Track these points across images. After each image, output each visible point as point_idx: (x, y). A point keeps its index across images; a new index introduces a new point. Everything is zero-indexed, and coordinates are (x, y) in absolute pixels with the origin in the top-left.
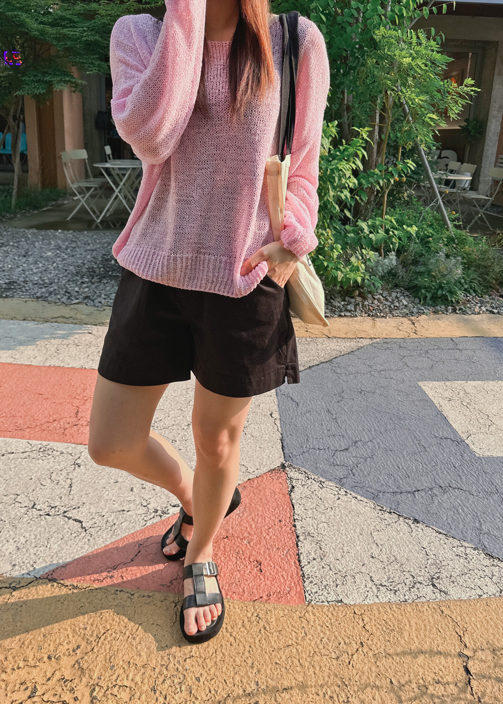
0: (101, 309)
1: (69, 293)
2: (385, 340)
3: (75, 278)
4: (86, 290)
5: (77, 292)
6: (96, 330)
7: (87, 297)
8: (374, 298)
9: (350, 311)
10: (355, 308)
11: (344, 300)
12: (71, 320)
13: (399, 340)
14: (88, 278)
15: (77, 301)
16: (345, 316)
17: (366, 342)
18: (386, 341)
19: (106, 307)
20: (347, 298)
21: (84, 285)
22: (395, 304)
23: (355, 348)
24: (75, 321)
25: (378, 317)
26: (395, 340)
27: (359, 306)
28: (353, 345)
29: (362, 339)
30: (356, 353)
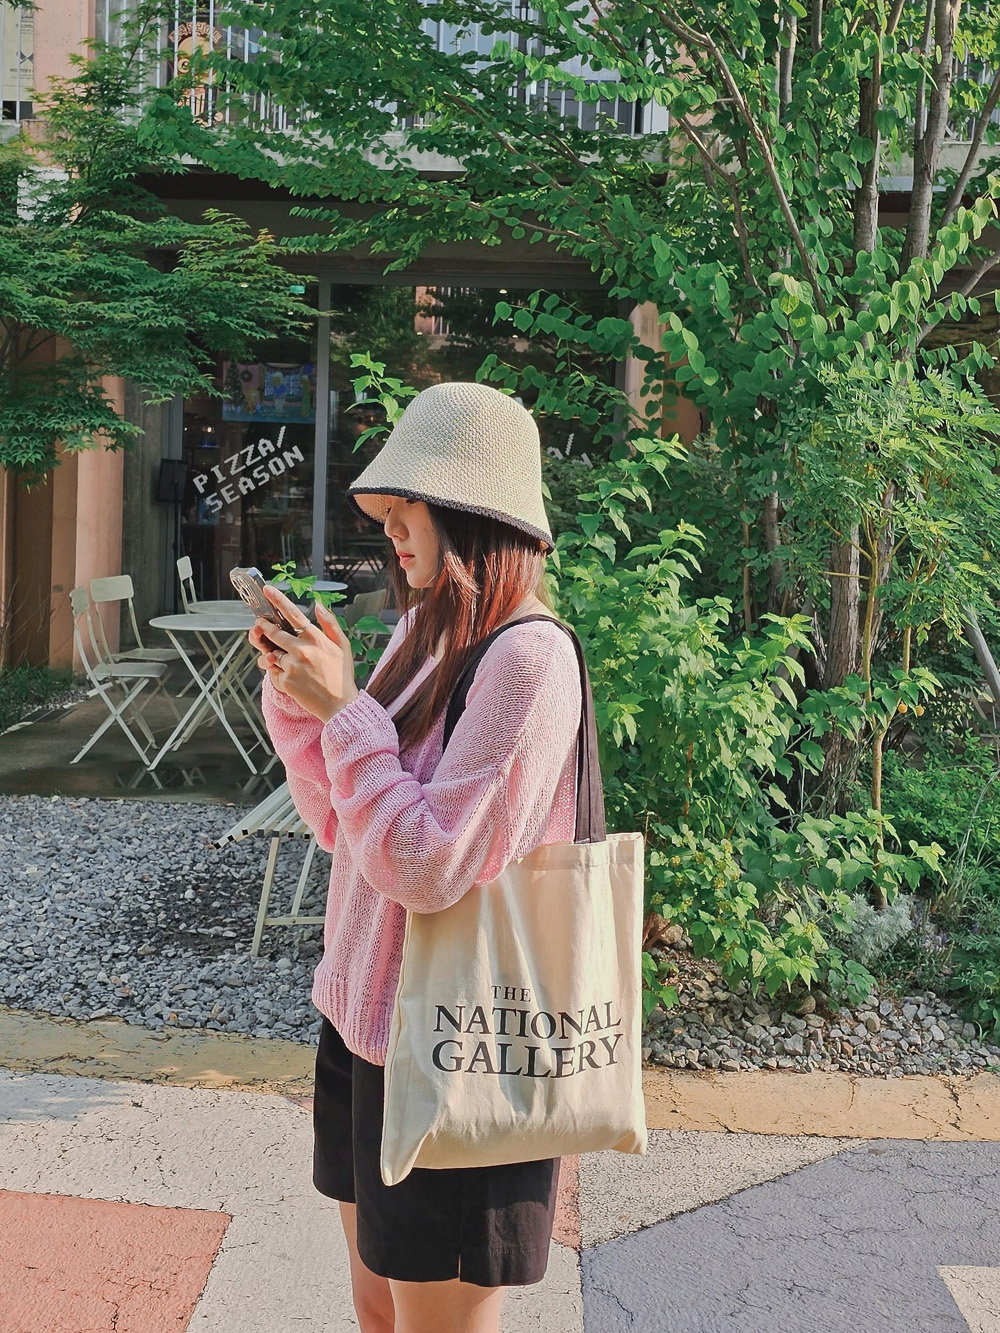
0: (162, 1036)
1: (84, 987)
2: (875, 1145)
3: (96, 944)
4: (125, 977)
5: (104, 984)
6: (152, 1096)
7: (127, 1000)
8: (856, 1018)
9: (793, 1055)
10: (806, 1046)
11: (778, 1023)
12: (90, 1068)
13: (911, 1146)
14: (128, 942)
15: (104, 1011)
16: (778, 1067)
17: (823, 1149)
18: (876, 1147)
19: (173, 1031)
20: (786, 1018)
21: (120, 965)
22: (912, 1039)
23: (795, 1166)
24: (100, 1070)
25: (863, 1073)
26: (901, 1144)
27: (816, 1041)
28: (788, 1155)
29: (813, 1140)
30: (793, 1178)
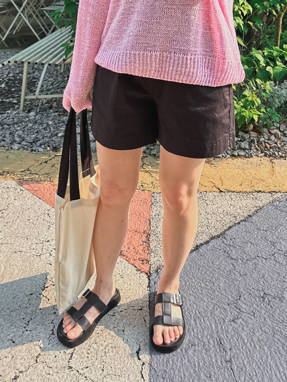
8: (270, 133)
9: (244, 149)
10: (250, 146)
11: (238, 136)
16: (238, 155)
20: (240, 133)
23: (253, 210)
25: (276, 157)
27: (254, 143)
28: (250, 204)
29: (260, 194)
30: (254, 218)
